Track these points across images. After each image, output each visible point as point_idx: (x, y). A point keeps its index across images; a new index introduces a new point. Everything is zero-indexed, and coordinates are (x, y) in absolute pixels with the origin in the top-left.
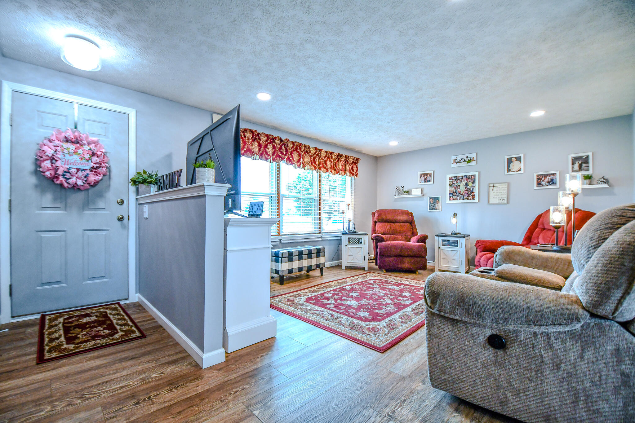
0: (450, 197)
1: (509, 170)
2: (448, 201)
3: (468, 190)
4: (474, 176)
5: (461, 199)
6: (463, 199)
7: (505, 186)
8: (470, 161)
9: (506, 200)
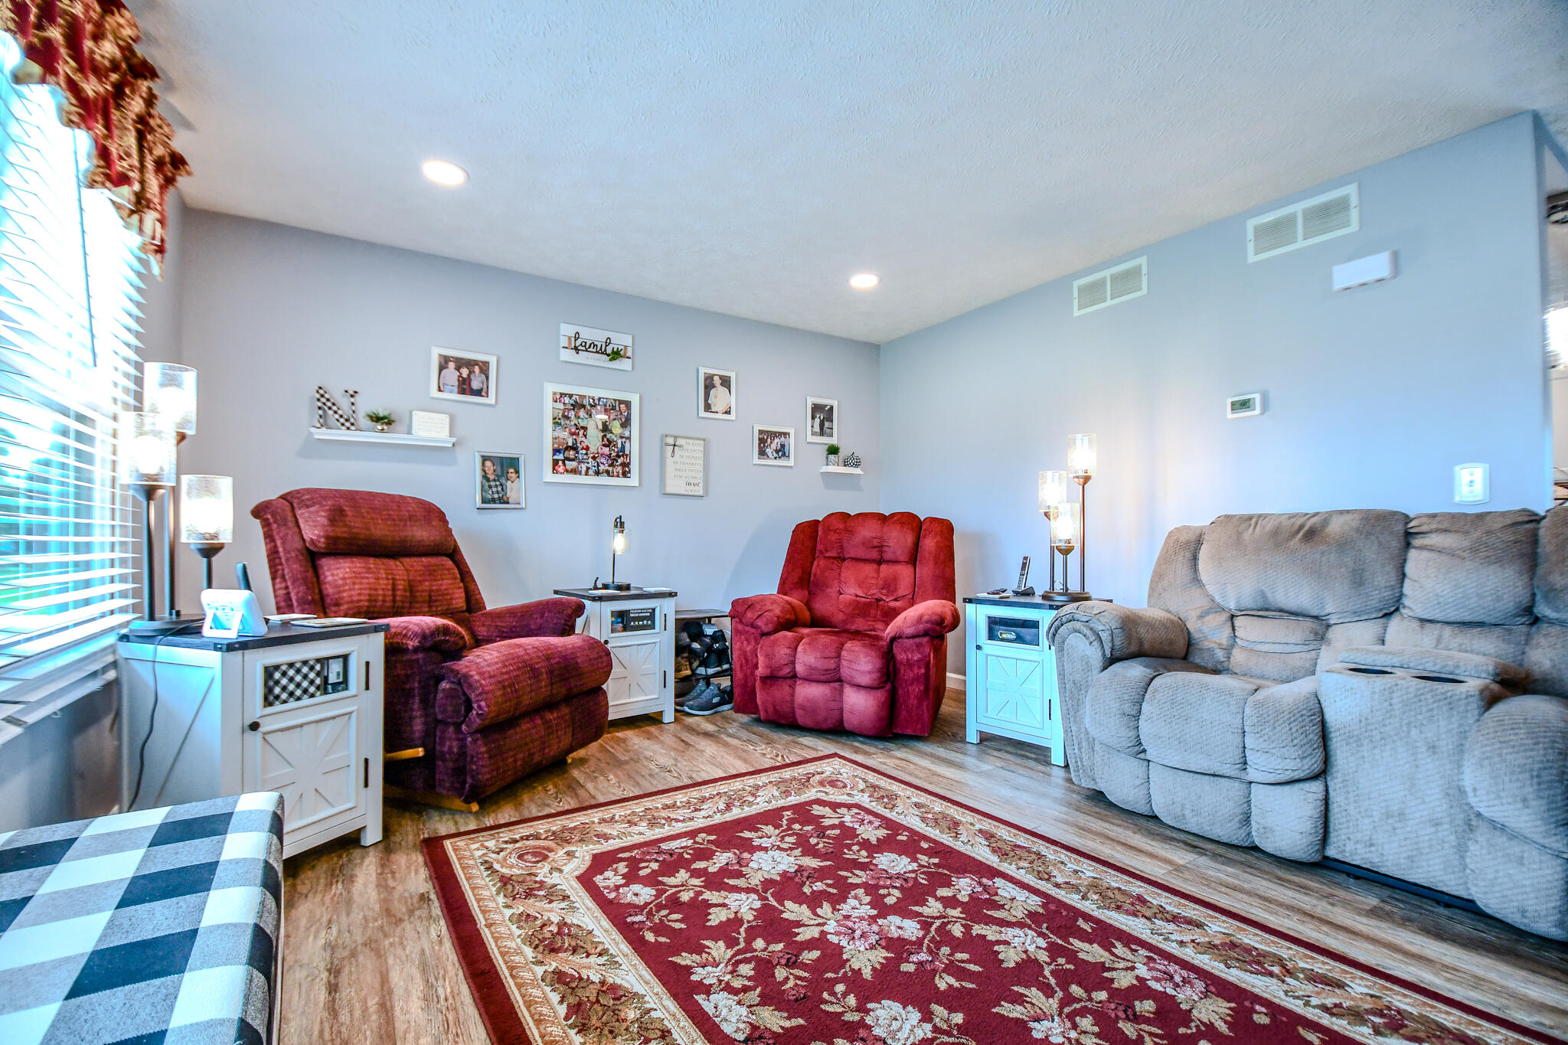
0: (555, 463)
1: (708, 407)
2: (549, 476)
3: (609, 444)
4: (628, 404)
5: (591, 472)
6: (597, 473)
7: (699, 446)
8: (616, 355)
9: (701, 485)
